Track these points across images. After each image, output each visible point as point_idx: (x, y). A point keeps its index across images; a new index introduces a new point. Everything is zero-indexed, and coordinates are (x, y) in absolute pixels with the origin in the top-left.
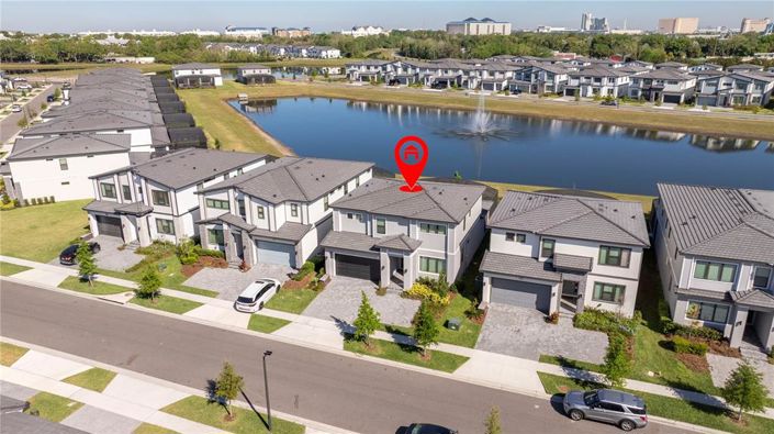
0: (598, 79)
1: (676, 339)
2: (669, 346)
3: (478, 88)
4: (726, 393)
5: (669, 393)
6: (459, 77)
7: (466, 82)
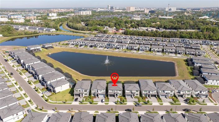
0: (123, 46)
1: (143, 98)
2: (142, 99)
3: (100, 47)
4: (147, 102)
5: (143, 103)
6: (95, 45)
7: (97, 46)
